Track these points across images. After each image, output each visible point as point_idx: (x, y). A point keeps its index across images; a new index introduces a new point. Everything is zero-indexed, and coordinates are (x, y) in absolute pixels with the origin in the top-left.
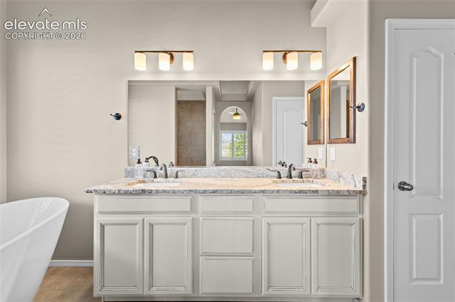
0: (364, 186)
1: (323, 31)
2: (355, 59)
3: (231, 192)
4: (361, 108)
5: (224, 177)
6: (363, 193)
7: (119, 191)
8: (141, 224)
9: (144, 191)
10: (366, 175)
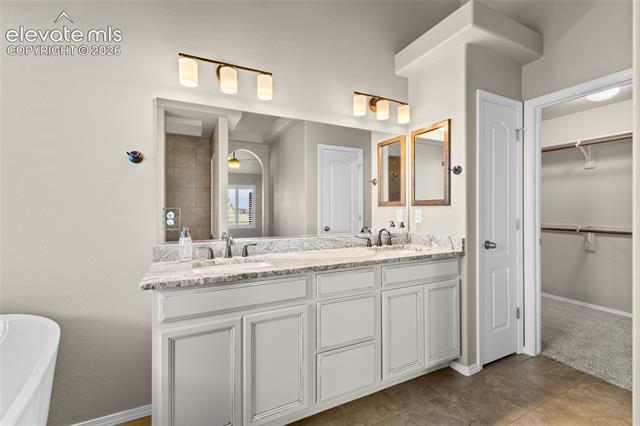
0: (463, 247)
1: (404, 81)
2: (449, 121)
3: (355, 265)
4: (458, 170)
5: (308, 249)
6: (461, 255)
7: (205, 280)
8: (239, 327)
9: (245, 276)
10: (464, 236)
